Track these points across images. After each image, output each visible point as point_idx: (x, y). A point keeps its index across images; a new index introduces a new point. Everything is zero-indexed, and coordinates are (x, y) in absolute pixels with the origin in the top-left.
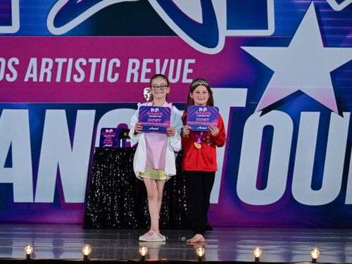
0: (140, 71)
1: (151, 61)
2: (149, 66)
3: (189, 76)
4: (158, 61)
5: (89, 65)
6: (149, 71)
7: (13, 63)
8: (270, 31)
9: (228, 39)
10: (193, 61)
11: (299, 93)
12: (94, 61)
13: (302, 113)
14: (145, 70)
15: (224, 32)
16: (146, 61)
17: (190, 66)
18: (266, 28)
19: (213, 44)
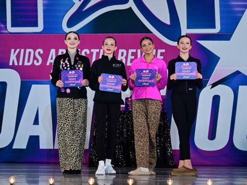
0: (126, 58)
1: (134, 51)
2: (133, 54)
4: (139, 51)
5: (92, 53)
6: (133, 57)
7: (39, 53)
8: (217, 30)
10: (163, 51)
11: (238, 72)
12: (95, 51)
13: (240, 86)
14: (130, 57)
16: (131, 51)
17: (162, 54)
18: (214, 27)
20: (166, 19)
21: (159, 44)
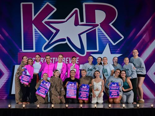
0: (65, 61)
1: (68, 58)
2: (68, 59)
3: (78, 62)
4: (70, 58)
5: (53, 59)
6: (68, 60)
7: (34, 59)
8: (97, 50)
9: (87, 52)
10: (79, 58)
12: (54, 58)
15: (86, 51)
16: (67, 58)
17: (78, 59)
18: (97, 49)
19: (83, 54)
20: (79, 47)
21: (77, 56)
